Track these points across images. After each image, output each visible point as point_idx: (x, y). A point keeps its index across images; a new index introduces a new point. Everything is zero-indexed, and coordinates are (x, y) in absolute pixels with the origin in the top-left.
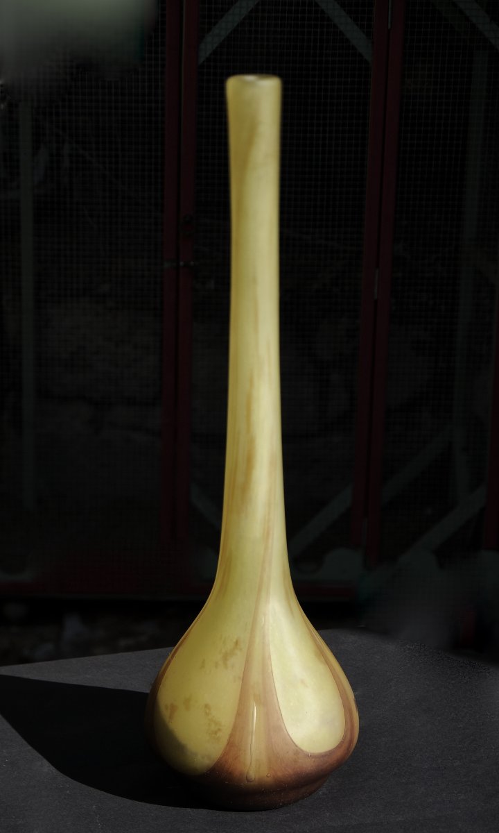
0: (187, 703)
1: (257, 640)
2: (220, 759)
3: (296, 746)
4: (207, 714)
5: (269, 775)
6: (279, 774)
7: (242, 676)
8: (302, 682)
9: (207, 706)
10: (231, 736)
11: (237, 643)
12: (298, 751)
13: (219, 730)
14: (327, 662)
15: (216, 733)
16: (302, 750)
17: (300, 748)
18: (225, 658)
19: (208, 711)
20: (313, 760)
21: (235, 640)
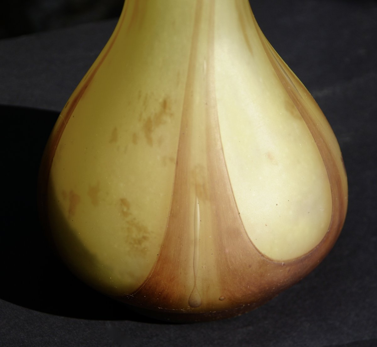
0: (94, 192)
1: (198, 99)
2: (149, 279)
3: (263, 255)
4: (125, 214)
5: (223, 298)
6: (238, 295)
7: (175, 157)
8: (269, 156)
9: (123, 202)
10: (165, 246)
11: (165, 104)
12: (265, 262)
13: (145, 238)
14: (304, 116)
15: (139, 242)
16: (271, 260)
17: (268, 258)
18: (148, 127)
19: (125, 210)
20: (288, 269)
21: (161, 100)
